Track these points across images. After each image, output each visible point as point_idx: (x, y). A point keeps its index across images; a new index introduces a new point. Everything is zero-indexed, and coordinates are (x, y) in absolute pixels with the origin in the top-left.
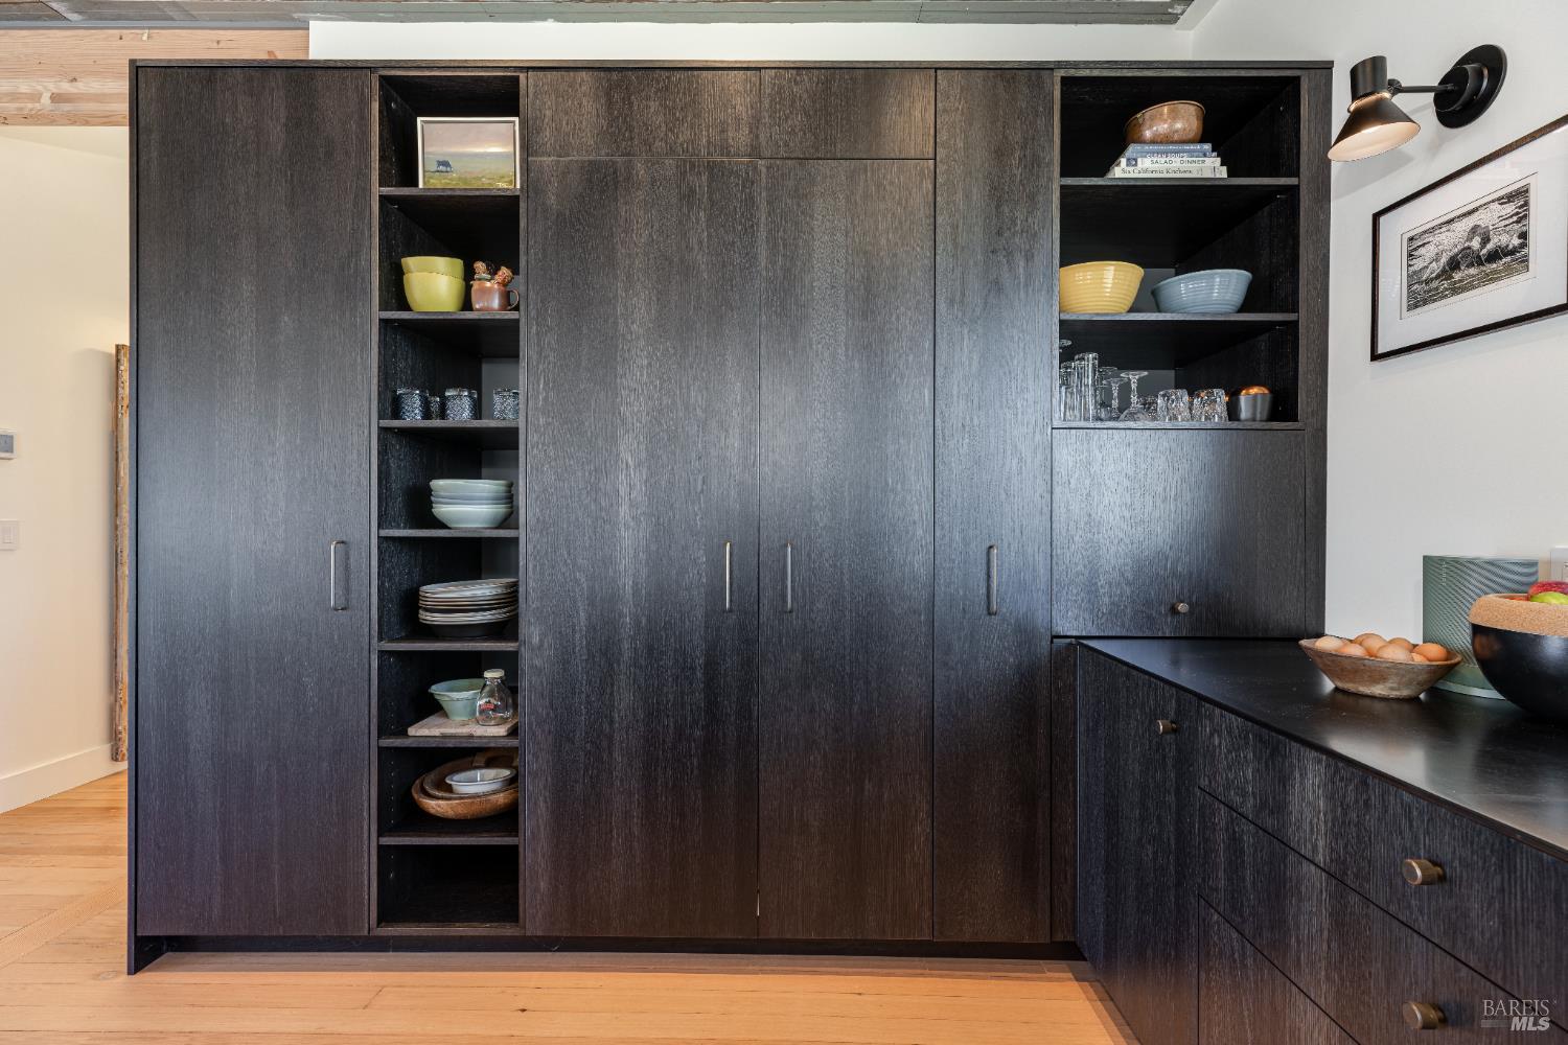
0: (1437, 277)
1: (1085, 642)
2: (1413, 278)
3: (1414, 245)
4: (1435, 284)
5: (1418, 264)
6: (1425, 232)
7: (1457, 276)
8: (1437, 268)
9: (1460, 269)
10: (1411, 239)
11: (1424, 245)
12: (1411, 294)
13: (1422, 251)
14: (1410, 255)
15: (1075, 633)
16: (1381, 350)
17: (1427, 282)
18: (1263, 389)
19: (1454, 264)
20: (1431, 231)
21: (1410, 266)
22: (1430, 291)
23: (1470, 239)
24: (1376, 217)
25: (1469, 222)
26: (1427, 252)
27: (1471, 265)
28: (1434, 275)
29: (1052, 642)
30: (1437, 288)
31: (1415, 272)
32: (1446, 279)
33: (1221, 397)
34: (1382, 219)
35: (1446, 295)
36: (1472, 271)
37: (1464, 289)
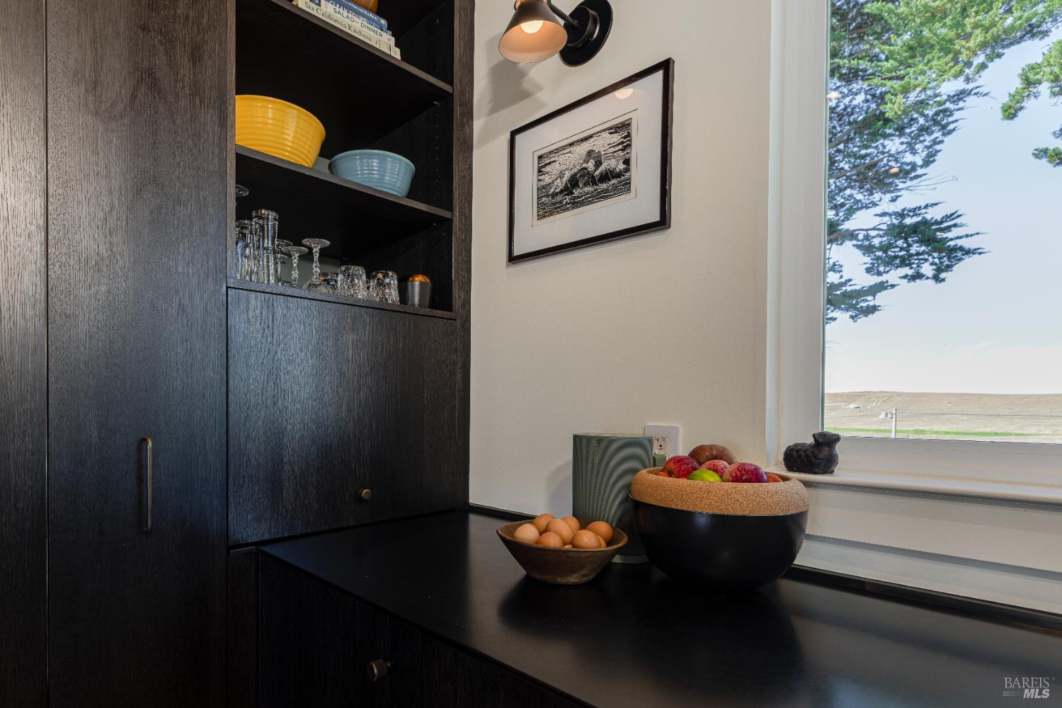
0: (561, 192)
1: (266, 549)
2: (542, 190)
3: (543, 162)
4: (559, 198)
5: (547, 179)
6: (551, 152)
7: (576, 192)
8: (560, 184)
9: (579, 187)
10: (540, 157)
11: (550, 163)
12: (541, 206)
13: (548, 169)
14: (539, 171)
15: (255, 539)
16: (516, 253)
17: (554, 195)
18: (426, 278)
19: (574, 182)
20: (557, 151)
21: (539, 180)
22: (554, 204)
23: (586, 162)
24: (514, 134)
25: (585, 147)
26: (554, 169)
27: (586, 184)
28: (558, 190)
29: (228, 554)
30: (561, 202)
31: (544, 187)
32: (567, 195)
33: (392, 280)
34: (518, 137)
35: (568, 208)
36: (588, 189)
37: (582, 204)
